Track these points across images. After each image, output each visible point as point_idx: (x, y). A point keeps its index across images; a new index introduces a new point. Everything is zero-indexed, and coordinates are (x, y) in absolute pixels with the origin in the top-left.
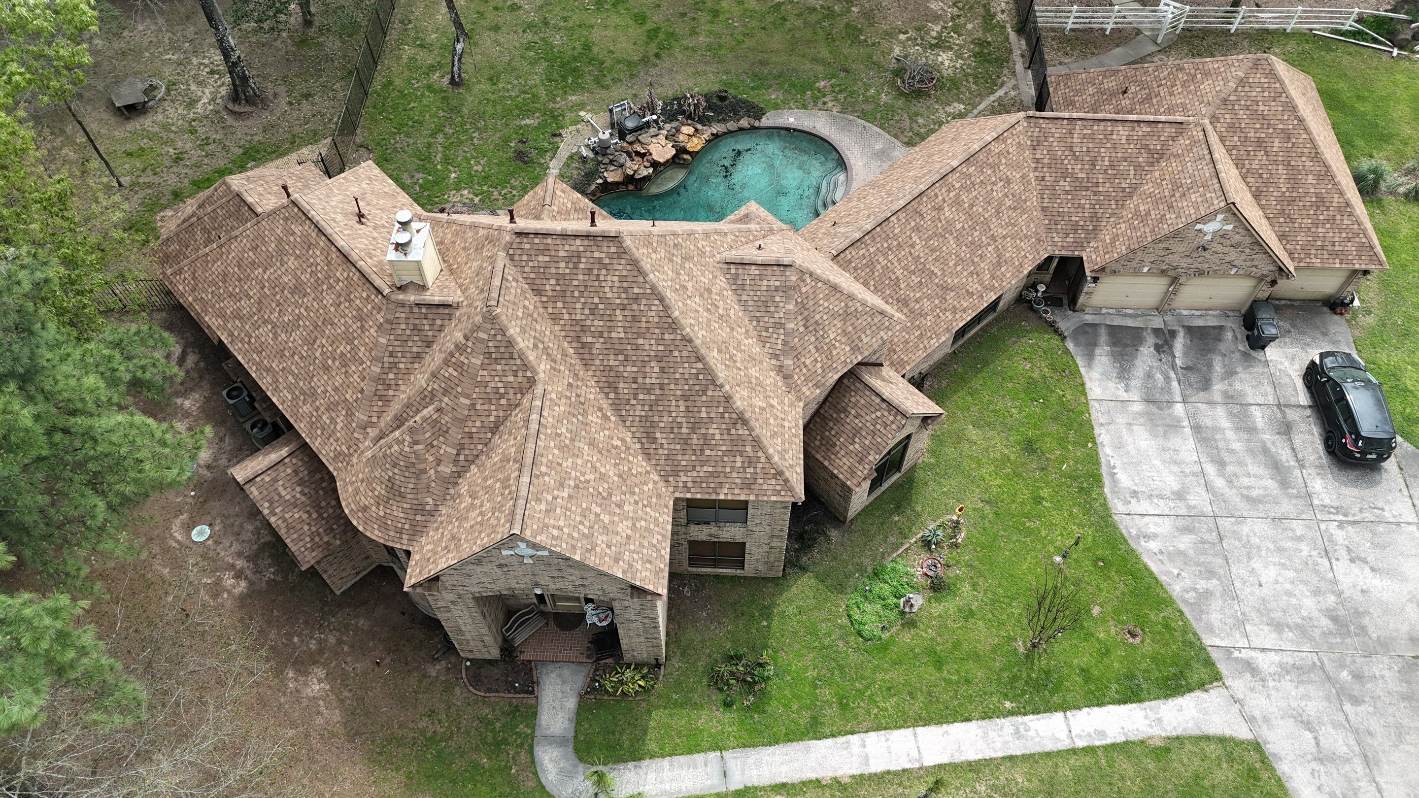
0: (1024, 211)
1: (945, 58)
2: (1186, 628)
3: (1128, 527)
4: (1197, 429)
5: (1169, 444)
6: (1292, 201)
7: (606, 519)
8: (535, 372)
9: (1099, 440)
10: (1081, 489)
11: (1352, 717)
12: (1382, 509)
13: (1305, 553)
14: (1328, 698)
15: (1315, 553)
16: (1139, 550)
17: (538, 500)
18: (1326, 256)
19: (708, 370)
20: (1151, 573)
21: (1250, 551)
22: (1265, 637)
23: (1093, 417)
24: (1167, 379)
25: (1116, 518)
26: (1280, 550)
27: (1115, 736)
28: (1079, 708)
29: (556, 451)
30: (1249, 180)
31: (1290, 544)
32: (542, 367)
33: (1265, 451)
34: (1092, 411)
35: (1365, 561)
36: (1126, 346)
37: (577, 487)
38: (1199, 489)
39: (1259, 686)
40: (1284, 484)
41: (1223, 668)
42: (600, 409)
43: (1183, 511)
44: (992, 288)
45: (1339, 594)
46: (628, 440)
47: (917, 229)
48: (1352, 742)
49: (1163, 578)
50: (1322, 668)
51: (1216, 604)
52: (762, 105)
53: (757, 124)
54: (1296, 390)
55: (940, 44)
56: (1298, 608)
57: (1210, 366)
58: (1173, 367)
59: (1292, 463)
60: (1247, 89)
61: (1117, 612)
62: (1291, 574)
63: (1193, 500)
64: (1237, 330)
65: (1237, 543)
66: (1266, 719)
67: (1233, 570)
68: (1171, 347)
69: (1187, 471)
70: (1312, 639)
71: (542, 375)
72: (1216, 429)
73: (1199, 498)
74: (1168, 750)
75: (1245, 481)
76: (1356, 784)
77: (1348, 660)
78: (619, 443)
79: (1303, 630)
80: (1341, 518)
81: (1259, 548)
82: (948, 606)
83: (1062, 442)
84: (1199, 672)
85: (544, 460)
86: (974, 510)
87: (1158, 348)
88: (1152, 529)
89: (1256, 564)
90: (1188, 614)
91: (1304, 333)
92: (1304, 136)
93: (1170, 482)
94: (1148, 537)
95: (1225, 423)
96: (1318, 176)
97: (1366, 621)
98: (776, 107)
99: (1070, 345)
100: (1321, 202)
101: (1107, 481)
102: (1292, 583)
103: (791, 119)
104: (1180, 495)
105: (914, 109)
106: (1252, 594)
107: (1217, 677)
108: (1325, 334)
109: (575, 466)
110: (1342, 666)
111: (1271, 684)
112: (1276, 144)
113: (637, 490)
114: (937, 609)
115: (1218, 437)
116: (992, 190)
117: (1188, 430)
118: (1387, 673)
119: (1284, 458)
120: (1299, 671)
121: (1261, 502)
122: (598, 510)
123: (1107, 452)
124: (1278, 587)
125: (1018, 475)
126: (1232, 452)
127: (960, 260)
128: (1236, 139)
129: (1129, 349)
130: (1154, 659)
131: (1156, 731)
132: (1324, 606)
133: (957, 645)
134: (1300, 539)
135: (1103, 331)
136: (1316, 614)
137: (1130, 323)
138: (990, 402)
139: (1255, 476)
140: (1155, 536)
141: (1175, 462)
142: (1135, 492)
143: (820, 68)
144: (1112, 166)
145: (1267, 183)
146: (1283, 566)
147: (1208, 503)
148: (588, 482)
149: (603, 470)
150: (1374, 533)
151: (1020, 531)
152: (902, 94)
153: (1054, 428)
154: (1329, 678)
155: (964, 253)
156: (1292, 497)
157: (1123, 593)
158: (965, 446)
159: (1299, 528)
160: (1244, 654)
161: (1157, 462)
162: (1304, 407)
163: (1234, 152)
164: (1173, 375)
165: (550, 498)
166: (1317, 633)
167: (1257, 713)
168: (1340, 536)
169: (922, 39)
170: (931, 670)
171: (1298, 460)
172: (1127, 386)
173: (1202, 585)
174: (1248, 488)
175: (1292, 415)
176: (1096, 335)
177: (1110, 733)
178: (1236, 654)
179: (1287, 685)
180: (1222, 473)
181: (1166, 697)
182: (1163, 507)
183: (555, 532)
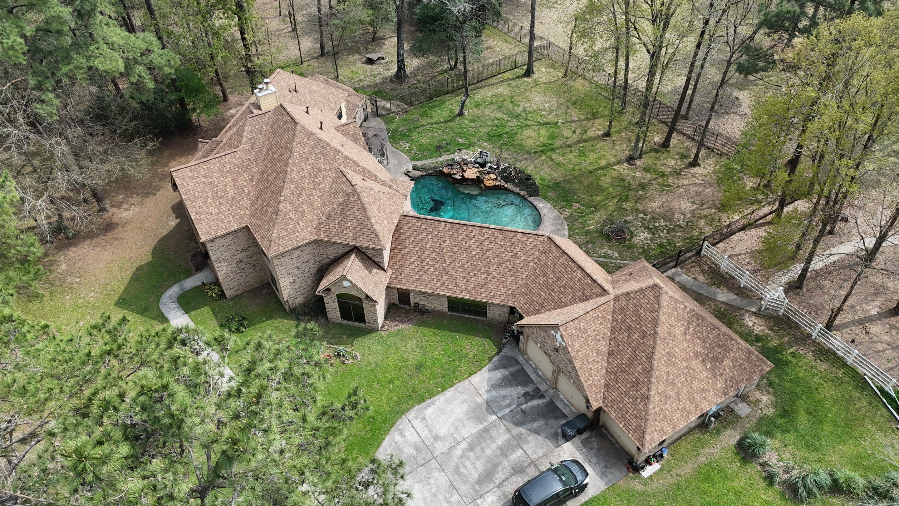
0: (514, 276)
1: (645, 235)
3: (402, 423)
4: (486, 430)
5: (466, 422)
6: (623, 371)
7: (209, 201)
9: (446, 392)
10: (410, 396)
16: (391, 433)
17: (191, 172)
18: (619, 416)
20: (380, 443)
23: (458, 384)
24: (509, 406)
25: (404, 417)
26: (434, 494)
29: (216, 168)
30: (612, 342)
31: (441, 498)
32: (245, 146)
33: (496, 466)
34: (462, 383)
36: (516, 380)
37: (211, 183)
38: (447, 445)
40: (480, 482)
42: (253, 176)
43: (428, 443)
44: (471, 293)
46: (252, 194)
47: (452, 237)
52: (540, 194)
53: (526, 197)
55: (651, 230)
57: (534, 420)
58: (519, 405)
59: (497, 482)
60: (641, 296)
63: (438, 445)
65: (425, 474)
68: (532, 399)
69: (455, 435)
71: (241, 147)
72: (493, 439)
73: (440, 447)
75: (468, 463)
78: (247, 191)
81: (429, 484)
83: (433, 377)
85: (208, 166)
87: (526, 394)
88: (408, 434)
91: (596, 456)
92: (651, 343)
93: (442, 431)
94: (401, 433)
95: (500, 441)
96: (644, 370)
99: (496, 358)
100: (636, 385)
101: (424, 404)
103: (542, 205)
104: (437, 438)
105: (595, 240)
109: (218, 178)
112: (636, 336)
113: (234, 208)
115: (488, 441)
116: (504, 252)
117: (481, 427)
119: (497, 476)
121: (459, 475)
122: (210, 196)
123: (441, 399)
125: (400, 369)
126: (483, 450)
127: (462, 266)
128: (620, 317)
129: (515, 382)
135: (517, 367)
137: (533, 376)
138: (435, 342)
139: (475, 467)
140: (405, 437)
141: (456, 429)
142: (425, 419)
144: (564, 287)
145: (619, 351)
147: (441, 452)
148: (217, 186)
149: (228, 190)
152: (601, 232)
153: (438, 371)
155: (468, 266)
156: (473, 488)
159: (455, 498)
161: (450, 421)
162: (538, 469)
163: (615, 323)
164: (513, 407)
165: (196, 175)
169: (648, 222)
171: (501, 483)
172: (490, 390)
174: (465, 467)
175: (530, 469)
176: (512, 365)
180: (464, 451)
182: (425, 434)
183: (185, 184)
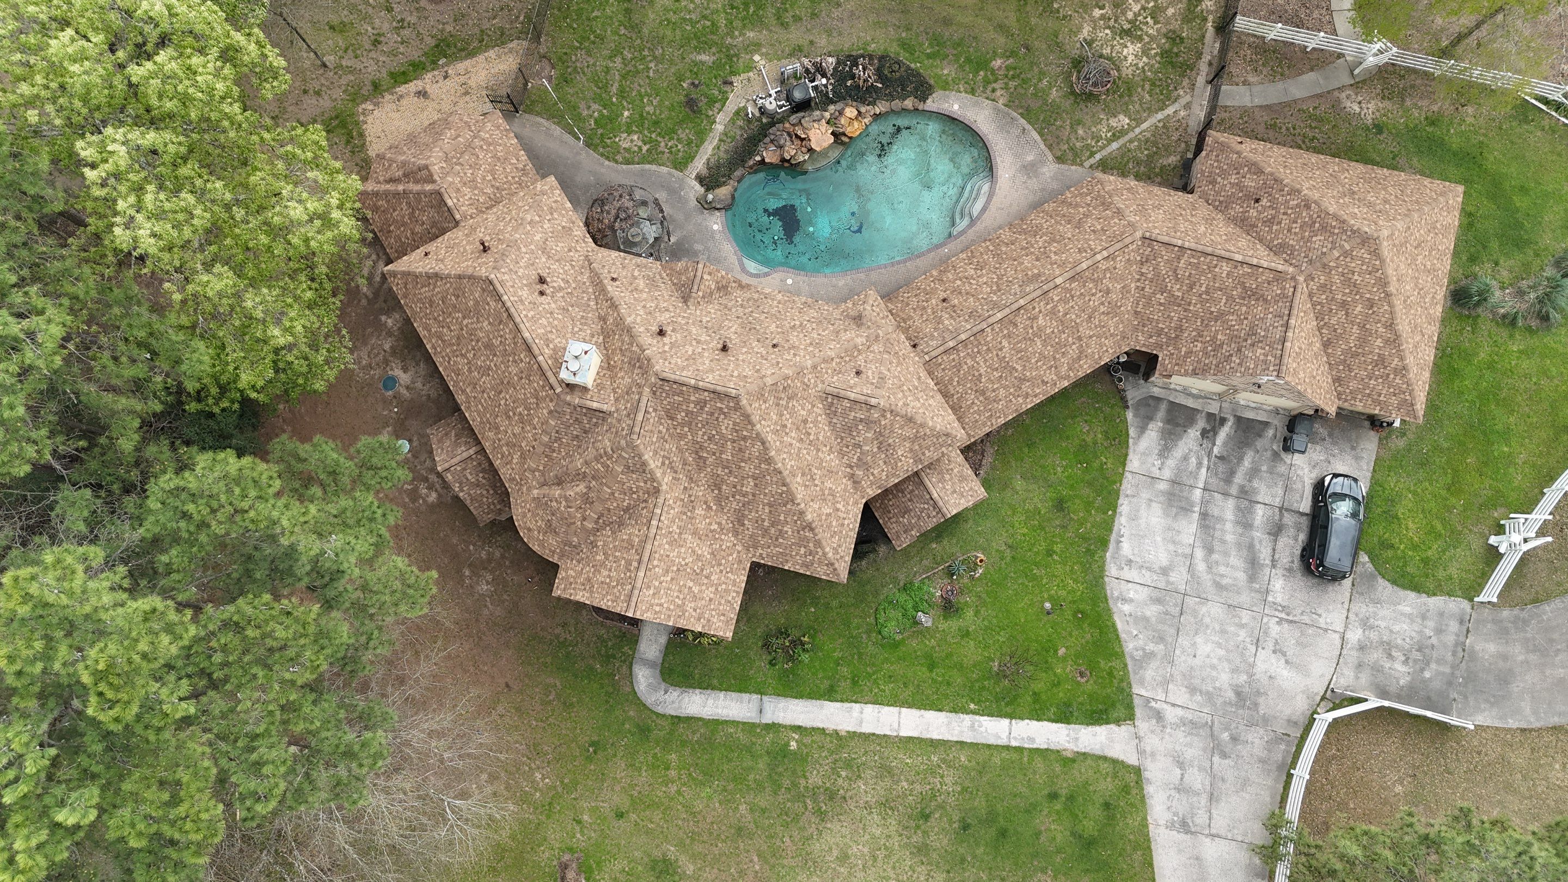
0: (1116, 315)
1: (1131, 51)
2: (1125, 679)
4: (1204, 515)
5: (1175, 526)
7: (696, 589)
8: (660, 484)
9: (1120, 509)
10: (1088, 550)
11: (1215, 766)
12: (1320, 616)
13: (1240, 638)
14: (1204, 750)
15: (1248, 640)
16: (1115, 610)
18: (1370, 402)
19: (790, 493)
20: (1116, 630)
21: (1200, 627)
22: (1179, 695)
23: (1123, 487)
25: (1106, 579)
26: (1223, 632)
27: (1040, 743)
28: (1023, 719)
29: (667, 546)
30: (1323, 331)
31: (1232, 629)
32: (666, 479)
33: (1251, 547)
34: (1125, 482)
35: (1284, 654)
38: (1182, 569)
39: (1158, 730)
40: (1252, 578)
41: (1138, 712)
43: (1162, 585)
44: (1068, 377)
45: (1251, 675)
46: (724, 523)
48: (1207, 783)
49: (1123, 636)
50: (1211, 727)
51: (1154, 664)
52: (932, 82)
53: (920, 107)
54: (1302, 497)
55: (1131, 33)
56: (1214, 680)
57: (1240, 459)
58: (1209, 454)
59: (1268, 562)
61: (1078, 656)
62: (1222, 652)
63: (1174, 577)
64: (1280, 429)
65: (1192, 620)
66: (1153, 754)
67: (1180, 640)
68: (1215, 434)
69: (1180, 551)
70: (1214, 705)
71: (664, 487)
72: (1220, 519)
73: (1179, 577)
74: (1073, 761)
75: (1222, 569)
76: (1195, 811)
77: (1234, 725)
78: (716, 527)
79: (1210, 697)
80: (1283, 615)
81: (1207, 627)
82: (953, 625)
83: (1088, 505)
84: (1121, 712)
86: (997, 551)
87: (1204, 433)
88: (1131, 595)
89: (1199, 640)
90: (1130, 667)
91: (1334, 443)
92: (1386, 308)
94: (1125, 600)
95: (1229, 515)
97: (1261, 700)
98: (946, 86)
99: (1130, 415)
101: (1112, 546)
102: (1220, 659)
103: (954, 104)
105: (1078, 115)
106: (1185, 662)
107: (1131, 717)
108: (1353, 448)
110: (1227, 729)
111: (1168, 730)
113: (723, 561)
114: (943, 625)
115: (1218, 526)
116: (1090, 300)
117: (1196, 516)
118: (1257, 741)
119: (1262, 556)
120: (1192, 726)
121: (1227, 589)
123: (1122, 522)
124: (1208, 661)
125: (1042, 528)
126: (1223, 542)
127: (1042, 358)
128: (1323, 297)
129: (1179, 429)
130: (1090, 696)
131: (1072, 747)
132: (1235, 682)
133: (950, 655)
134: (1242, 626)
135: (1163, 407)
136: (1226, 686)
137: (1190, 403)
138: (1042, 457)
139: (1232, 567)
143: (1002, 40)
144: (1207, 293)
145: (1339, 336)
146: (1219, 645)
147: (1184, 582)
148: (686, 564)
149: (700, 552)
150: (1302, 633)
151: (1027, 576)
152: (1073, 93)
153: (1086, 491)
154: (1212, 735)
155: (1049, 351)
156: (1252, 590)
157: (1087, 642)
158: (1008, 493)
159: (1245, 617)
160: (1157, 706)
161: (1159, 539)
162: (1302, 514)
163: (1318, 307)
164: (1206, 462)
165: (657, 584)
166: (1219, 701)
167: (1148, 749)
168: (1275, 629)
169: (1116, 21)
170: (924, 669)
171: (1273, 561)
172: (1163, 464)
173: (1151, 647)
174: (1222, 576)
175: (1289, 519)
176: (1156, 409)
177: (1037, 741)
178: (1153, 704)
179: (1180, 735)
180: (1206, 560)
181: (1087, 725)
182: (1148, 578)
183: (657, 609)
